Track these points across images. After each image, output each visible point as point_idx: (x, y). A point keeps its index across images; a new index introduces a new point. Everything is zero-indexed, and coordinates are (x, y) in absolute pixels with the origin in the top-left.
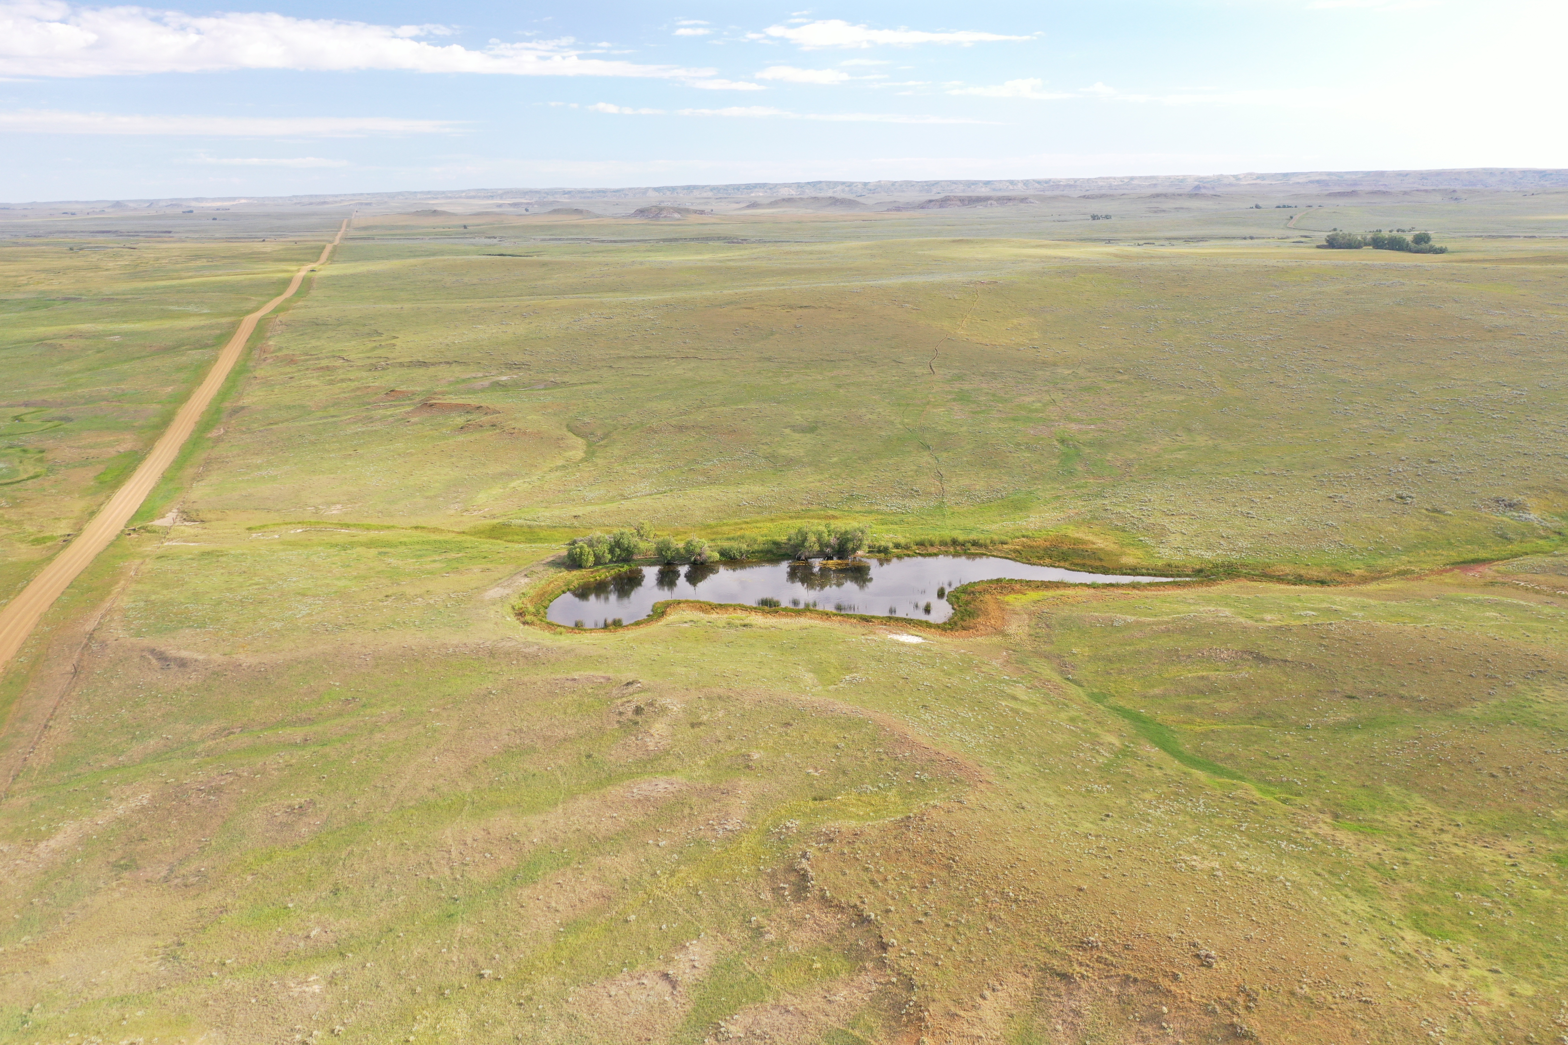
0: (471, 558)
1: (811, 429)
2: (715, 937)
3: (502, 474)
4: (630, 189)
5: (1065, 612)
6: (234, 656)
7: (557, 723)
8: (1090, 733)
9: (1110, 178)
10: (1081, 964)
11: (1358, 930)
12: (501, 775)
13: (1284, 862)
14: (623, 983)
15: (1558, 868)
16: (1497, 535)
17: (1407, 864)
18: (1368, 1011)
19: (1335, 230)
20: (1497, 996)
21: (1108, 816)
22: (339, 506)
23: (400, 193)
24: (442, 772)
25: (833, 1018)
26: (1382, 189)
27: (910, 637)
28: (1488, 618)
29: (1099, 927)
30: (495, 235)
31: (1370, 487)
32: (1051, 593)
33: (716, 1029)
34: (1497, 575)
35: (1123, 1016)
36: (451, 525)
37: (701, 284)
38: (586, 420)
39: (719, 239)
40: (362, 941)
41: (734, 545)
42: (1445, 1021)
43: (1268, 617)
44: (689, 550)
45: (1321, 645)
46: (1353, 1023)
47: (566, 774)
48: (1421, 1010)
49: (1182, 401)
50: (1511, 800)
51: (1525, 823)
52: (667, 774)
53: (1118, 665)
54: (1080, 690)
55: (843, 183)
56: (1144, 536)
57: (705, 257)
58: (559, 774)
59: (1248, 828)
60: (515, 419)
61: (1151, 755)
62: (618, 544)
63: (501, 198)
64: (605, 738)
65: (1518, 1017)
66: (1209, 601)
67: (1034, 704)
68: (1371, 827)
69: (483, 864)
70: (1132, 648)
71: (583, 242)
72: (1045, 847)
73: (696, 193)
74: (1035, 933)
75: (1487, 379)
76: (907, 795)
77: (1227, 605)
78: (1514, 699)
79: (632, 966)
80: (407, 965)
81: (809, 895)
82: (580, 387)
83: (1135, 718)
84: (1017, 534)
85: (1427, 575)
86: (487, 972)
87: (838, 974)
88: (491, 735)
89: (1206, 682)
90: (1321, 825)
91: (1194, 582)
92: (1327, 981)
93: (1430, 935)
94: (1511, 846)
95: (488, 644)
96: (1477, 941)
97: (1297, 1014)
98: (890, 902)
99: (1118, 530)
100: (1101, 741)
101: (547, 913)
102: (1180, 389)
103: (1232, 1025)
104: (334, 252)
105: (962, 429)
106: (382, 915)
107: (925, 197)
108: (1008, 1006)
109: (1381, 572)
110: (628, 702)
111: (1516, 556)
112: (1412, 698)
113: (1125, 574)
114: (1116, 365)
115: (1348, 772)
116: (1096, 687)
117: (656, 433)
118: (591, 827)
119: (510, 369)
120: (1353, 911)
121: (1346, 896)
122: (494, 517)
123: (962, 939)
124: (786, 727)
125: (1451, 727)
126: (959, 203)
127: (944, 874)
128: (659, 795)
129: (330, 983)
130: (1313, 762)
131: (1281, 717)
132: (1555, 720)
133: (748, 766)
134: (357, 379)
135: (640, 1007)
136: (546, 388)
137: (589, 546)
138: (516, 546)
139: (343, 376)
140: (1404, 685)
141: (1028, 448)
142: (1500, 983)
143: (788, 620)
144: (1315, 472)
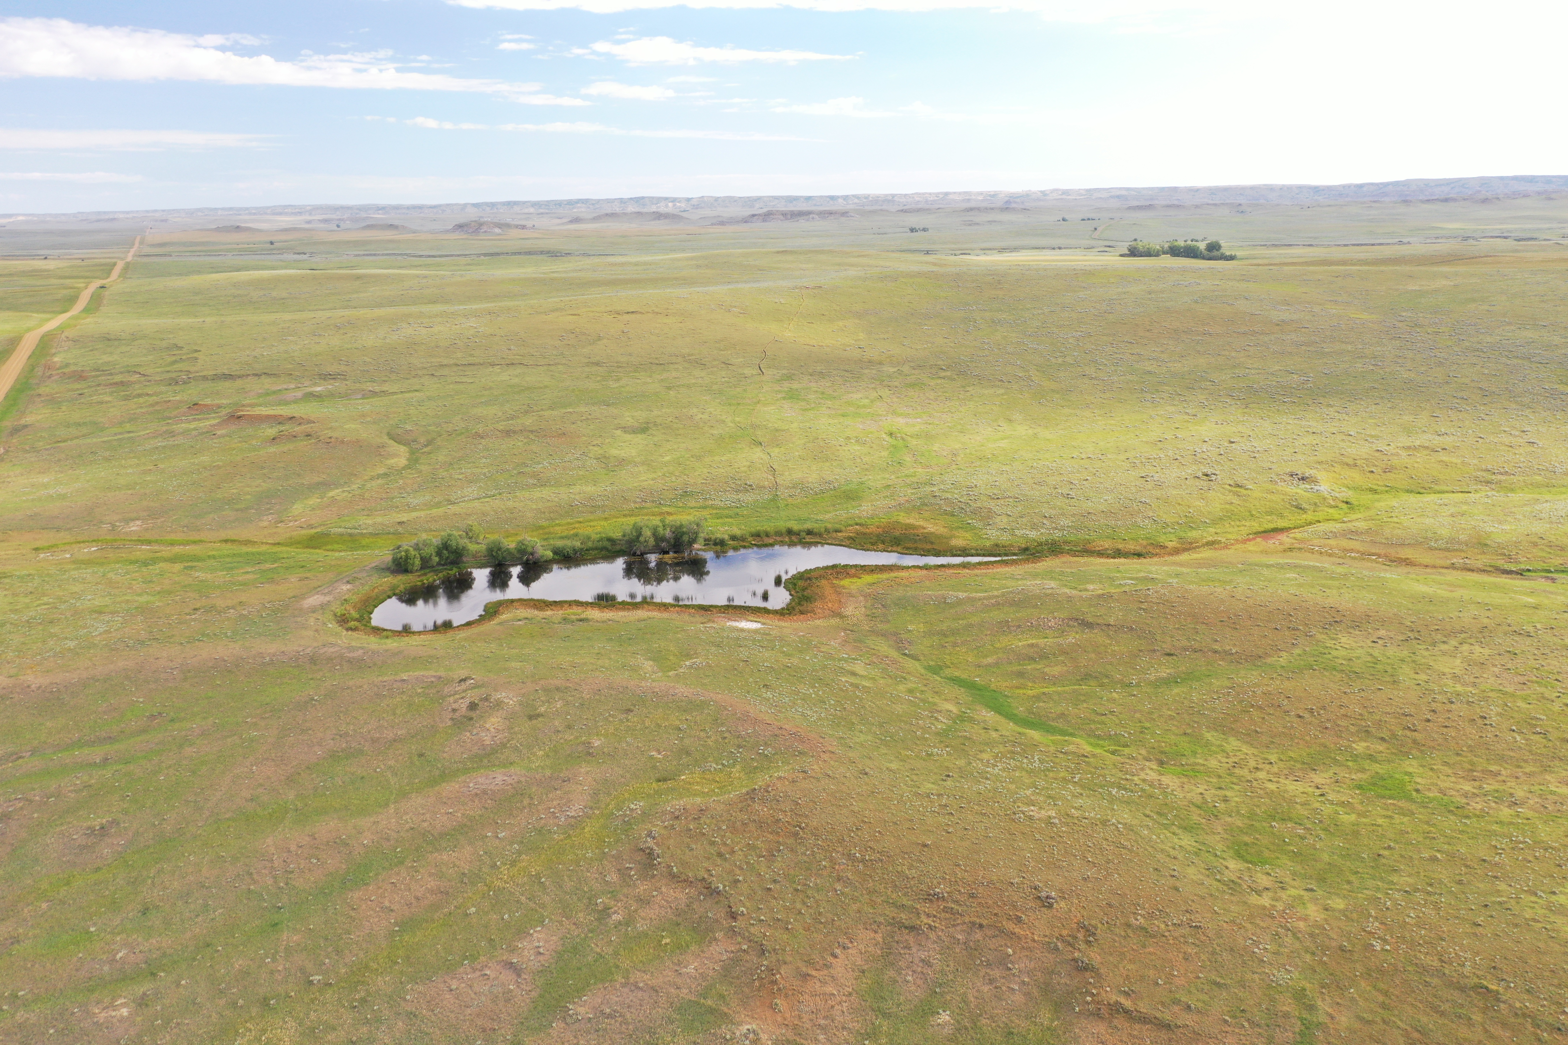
0: (287, 568)
1: (643, 429)
2: (560, 923)
3: (318, 484)
4: (448, 205)
5: (900, 592)
6: (21, 677)
7: (386, 724)
8: (929, 702)
9: (926, 193)
10: (928, 916)
11: (1186, 863)
12: (326, 780)
13: (1115, 807)
14: (465, 976)
15: (1361, 794)
16: (1292, 506)
17: (1227, 801)
18: (1198, 936)
19: (1137, 240)
20: (1313, 912)
21: (948, 776)
22: (139, 523)
23: (199, 210)
24: (261, 781)
25: (685, 991)
26: (1176, 202)
27: (749, 623)
28: (1288, 579)
29: (944, 878)
30: (305, 251)
31: (1178, 467)
32: (885, 576)
33: (565, 1012)
34: (1294, 541)
35: (970, 962)
36: (265, 537)
37: (525, 294)
38: (408, 427)
39: (542, 253)
40: (175, 958)
41: (568, 543)
42: (1268, 938)
43: (1091, 587)
44: (522, 551)
45: (1141, 609)
46: (1185, 948)
47: (396, 774)
48: (1247, 930)
49: (1002, 395)
50: (1316, 737)
51: (1330, 757)
52: (504, 766)
53: (952, 639)
54: (917, 663)
55: (666, 199)
56: (972, 519)
57: (529, 270)
58: (389, 774)
59: (1080, 779)
60: (331, 428)
61: (987, 719)
62: (445, 546)
63: (310, 214)
64: (438, 735)
65: (1332, 929)
66: (1035, 576)
67: (873, 679)
68: (1193, 770)
69: (310, 870)
70: (965, 622)
71: (399, 258)
72: (889, 808)
73: (517, 209)
74: (883, 890)
75: (1277, 368)
76: (751, 771)
77: (1052, 578)
78: (1315, 648)
79: (473, 958)
80: (227, 978)
81: (655, 872)
82: (400, 396)
83: (970, 686)
84: (850, 522)
85: (1232, 544)
86: (316, 978)
87: (688, 947)
88: (315, 740)
89: (1036, 649)
90: (1148, 771)
91: (1020, 560)
92: (1160, 911)
93: (1251, 862)
94: (1319, 778)
95: (308, 651)
96: (1293, 864)
97: (1134, 944)
98: (738, 872)
99: (946, 514)
100: (939, 709)
101: (380, 914)
102: (1000, 383)
103: (1075, 960)
104: (127, 267)
105: (792, 426)
106: (198, 930)
107: (748, 212)
108: (859, 963)
109: (1191, 543)
110: (462, 698)
111: (1310, 524)
112: (1225, 651)
113: (955, 555)
114: (938, 363)
115: (1170, 722)
116: (932, 660)
117: (482, 438)
118: (425, 825)
119: (325, 379)
120: (1180, 846)
121: (1174, 834)
122: (311, 527)
123: (810, 902)
124: (627, 713)
125: (1261, 676)
126: (782, 217)
127: (790, 841)
128: (497, 788)
129: (140, 1005)
130: (1138, 715)
131: (1107, 677)
132: (1351, 663)
133: (589, 754)
134: (155, 394)
135: (483, 999)
136: (364, 397)
137: (415, 549)
138: (337, 554)
139: (140, 391)
140: (1217, 641)
141: (857, 441)
142: (1315, 900)
143: (625, 613)
144: (1128, 455)
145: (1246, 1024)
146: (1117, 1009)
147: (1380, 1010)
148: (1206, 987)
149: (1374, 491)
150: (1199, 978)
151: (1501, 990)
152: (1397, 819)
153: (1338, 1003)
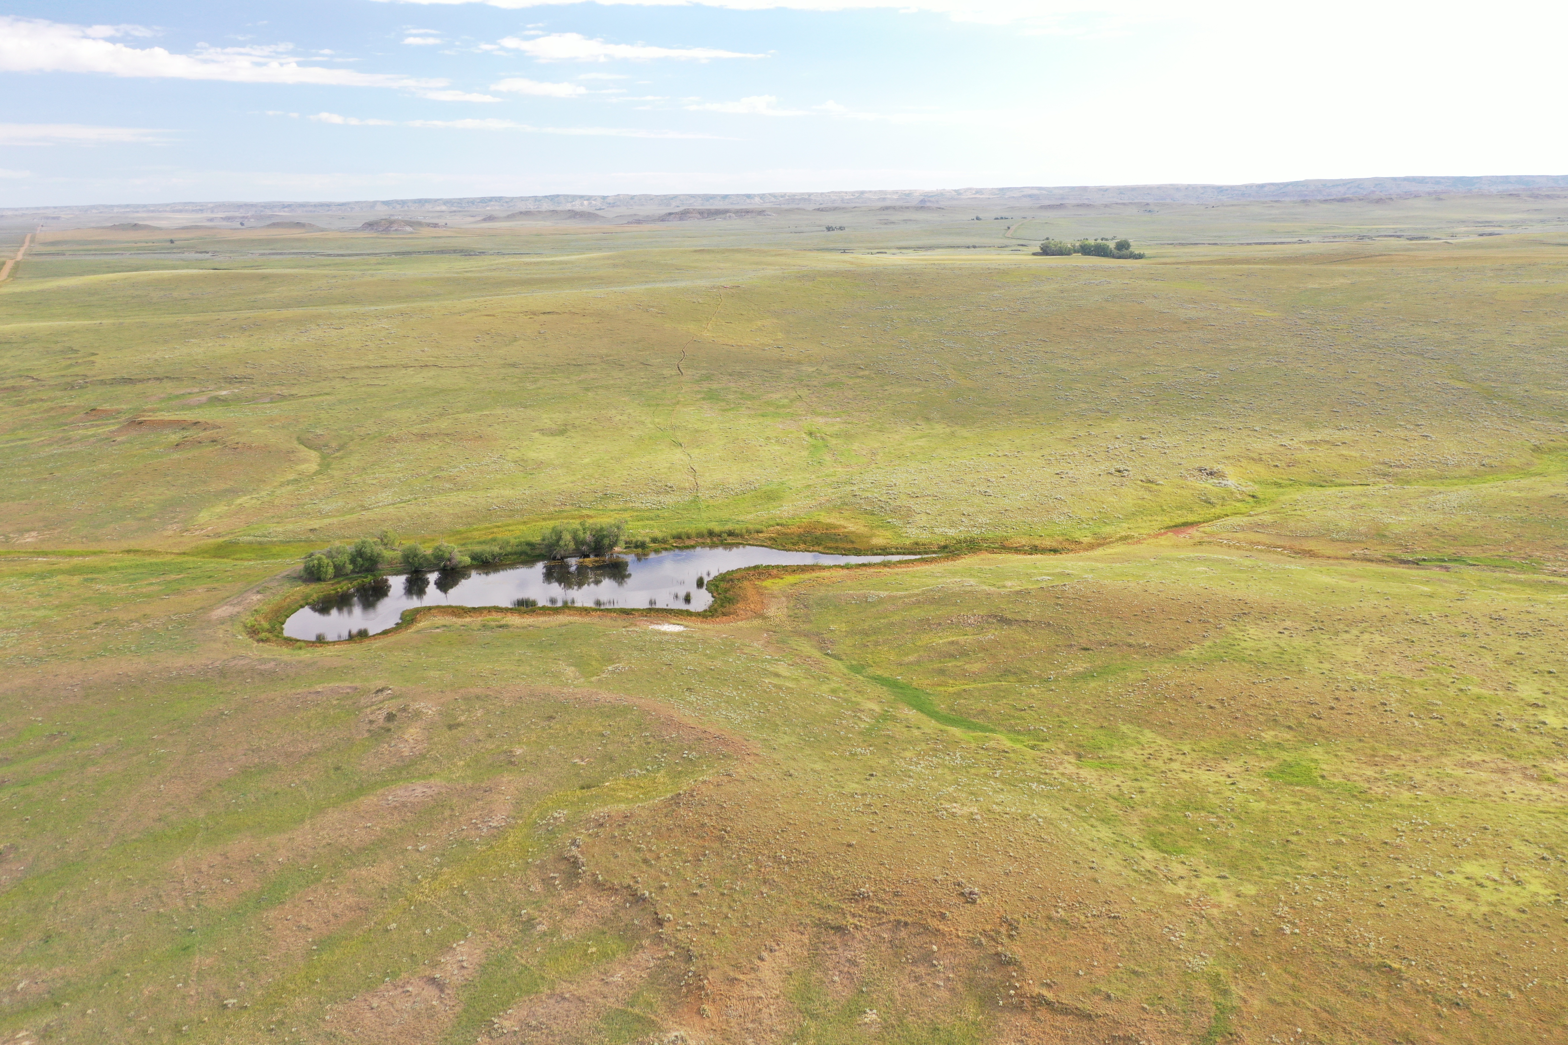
0: (194, 579)
1: (561, 431)
2: (484, 935)
3: (226, 491)
4: (357, 202)
5: (822, 592)
7: (300, 738)
8: (852, 702)
9: (842, 192)
10: (854, 916)
11: (1104, 854)
12: (237, 798)
13: (1035, 801)
14: (386, 994)
15: (1270, 782)
16: (1202, 500)
17: (1143, 792)
18: (1117, 926)
19: (1047, 239)
20: (1226, 898)
21: (872, 775)
22: (34, 534)
24: (169, 800)
25: (612, 1000)
26: (1086, 202)
27: (671, 626)
28: (1199, 572)
29: (869, 878)
30: (207, 250)
31: (1092, 464)
32: (807, 576)
33: (490, 1026)
34: (1204, 535)
35: (895, 960)
36: (170, 546)
37: (438, 295)
38: (319, 431)
39: (455, 251)
40: (81, 986)
41: (487, 548)
42: (1183, 926)
43: (1008, 583)
44: (439, 557)
45: (1057, 604)
46: (1104, 938)
47: (312, 789)
48: (1163, 919)
49: (920, 393)
50: (1227, 727)
51: (1241, 747)
52: (424, 778)
53: (874, 638)
54: (839, 663)
55: (581, 197)
56: (892, 518)
57: (443, 268)
58: (304, 789)
59: (1001, 775)
60: (238, 433)
61: (909, 717)
62: (360, 553)
63: (212, 212)
64: (354, 748)
65: (1244, 914)
66: (954, 573)
67: (796, 680)
68: (1110, 763)
69: (222, 890)
70: (886, 621)
71: (307, 257)
72: (813, 809)
73: (428, 207)
74: (809, 891)
75: (1185, 365)
76: (675, 776)
77: (971, 576)
78: (1225, 640)
79: (395, 975)
80: (136, 1005)
81: (580, 881)
82: (310, 399)
83: (892, 684)
84: (771, 523)
85: (1145, 539)
86: (231, 1002)
87: (614, 955)
88: (226, 756)
89: (956, 647)
90: (1066, 765)
91: (940, 558)
92: (1080, 903)
93: (1166, 852)
94: (1229, 768)
95: (217, 664)
96: (1206, 852)
97: (1055, 936)
98: (664, 878)
99: (867, 513)
100: (862, 708)
101: (297, 933)
102: (917, 382)
103: (997, 954)
104: (17, 267)
105: (712, 426)
106: (104, 956)
107: (665, 210)
108: (786, 965)
109: (1105, 538)
110: (380, 709)
111: (1219, 517)
112: (1139, 645)
113: (876, 554)
114: (857, 362)
115: (1087, 716)
116: (855, 660)
117: (396, 442)
118: (343, 840)
119: (230, 383)
120: (1099, 838)
121: (1092, 826)
122: (218, 535)
123: (737, 906)
124: (549, 720)
125: (1174, 668)
126: (699, 216)
127: (716, 845)
128: (417, 800)
129: (43, 1037)
130: (1056, 710)
131: (1026, 672)
132: (1259, 654)
133: (511, 762)
134: (50, 399)
135: (406, 1016)
136: (272, 401)
137: (328, 557)
138: (246, 563)
139: (34, 397)
140: (1131, 635)
141: (777, 441)
142: (1227, 887)
143: (546, 619)
144: (1043, 452)
145: (1164, 1011)
146: (1039, 1001)
147: (1290, 993)
148: (1125, 977)
149: (1278, 485)
150: (1117, 967)
151: (1403, 968)
152: (1305, 805)
153: (1251, 987)
